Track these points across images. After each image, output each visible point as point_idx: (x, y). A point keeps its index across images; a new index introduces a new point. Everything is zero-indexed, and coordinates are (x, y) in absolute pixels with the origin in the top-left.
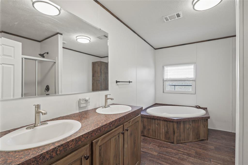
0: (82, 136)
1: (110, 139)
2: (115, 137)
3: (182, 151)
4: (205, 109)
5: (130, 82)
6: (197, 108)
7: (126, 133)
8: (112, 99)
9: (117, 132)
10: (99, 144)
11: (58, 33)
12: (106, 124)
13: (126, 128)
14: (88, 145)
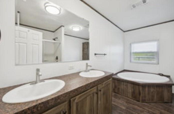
0: (61, 95)
1: (86, 97)
2: (90, 96)
3: (147, 110)
4: (168, 77)
5: (105, 54)
6: (160, 75)
7: (99, 93)
8: (91, 66)
9: (93, 92)
10: (76, 101)
11: (62, 26)
12: (83, 86)
13: (99, 89)
14: (67, 102)
